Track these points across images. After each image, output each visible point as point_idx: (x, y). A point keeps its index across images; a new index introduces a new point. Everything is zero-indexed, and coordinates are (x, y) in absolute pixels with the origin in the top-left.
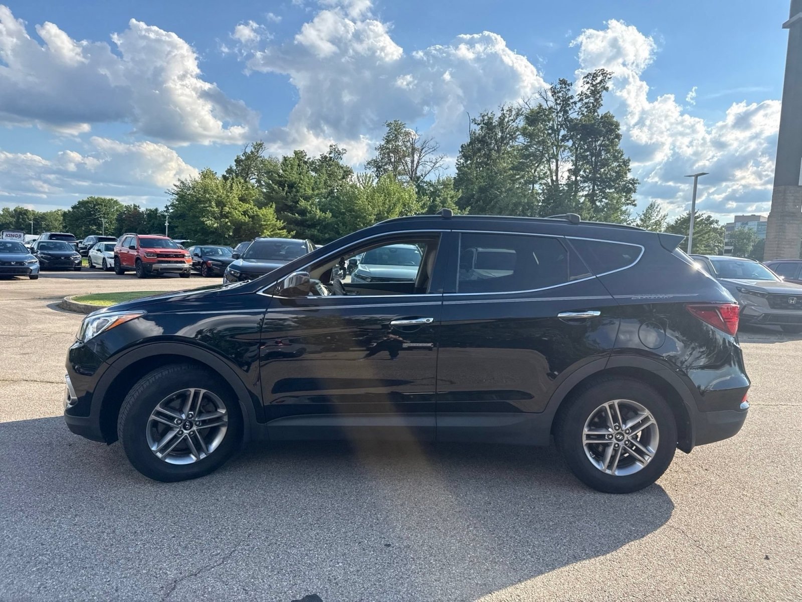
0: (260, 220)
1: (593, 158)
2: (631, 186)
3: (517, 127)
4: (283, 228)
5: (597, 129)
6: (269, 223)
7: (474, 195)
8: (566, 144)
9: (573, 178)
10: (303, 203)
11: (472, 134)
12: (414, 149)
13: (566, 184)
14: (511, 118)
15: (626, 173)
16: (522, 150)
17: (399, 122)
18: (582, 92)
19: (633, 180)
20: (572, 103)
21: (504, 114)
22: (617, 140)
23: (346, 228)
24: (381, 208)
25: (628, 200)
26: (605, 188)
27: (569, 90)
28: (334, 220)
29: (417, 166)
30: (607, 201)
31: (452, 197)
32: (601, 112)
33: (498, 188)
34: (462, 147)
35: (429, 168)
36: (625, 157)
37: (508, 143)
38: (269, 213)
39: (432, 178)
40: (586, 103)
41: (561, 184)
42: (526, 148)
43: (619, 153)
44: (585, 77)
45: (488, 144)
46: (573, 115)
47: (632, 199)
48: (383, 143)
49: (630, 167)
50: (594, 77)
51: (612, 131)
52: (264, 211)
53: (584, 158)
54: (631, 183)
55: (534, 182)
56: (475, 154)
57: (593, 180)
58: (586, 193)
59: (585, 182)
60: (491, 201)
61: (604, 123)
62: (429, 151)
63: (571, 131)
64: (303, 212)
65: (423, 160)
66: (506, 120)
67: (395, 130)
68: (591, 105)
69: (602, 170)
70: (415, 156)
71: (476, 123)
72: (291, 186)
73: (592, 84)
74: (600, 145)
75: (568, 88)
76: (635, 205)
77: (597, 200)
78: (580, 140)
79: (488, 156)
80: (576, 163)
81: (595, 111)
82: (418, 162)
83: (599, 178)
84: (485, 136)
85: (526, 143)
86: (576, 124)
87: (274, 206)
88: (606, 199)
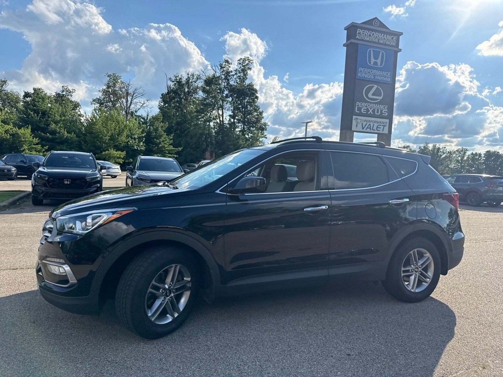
0: (20, 137)
1: (243, 109)
2: (264, 127)
3: (197, 86)
4: (37, 144)
5: (245, 92)
6: (27, 139)
7: (173, 127)
8: (228, 99)
9: (232, 120)
10: (53, 126)
11: (169, 87)
12: (128, 94)
13: (228, 123)
14: (193, 80)
15: (261, 119)
16: (202, 100)
17: (117, 75)
18: (237, 69)
19: (265, 123)
20: (232, 75)
21: (189, 77)
22: (256, 100)
23: (88, 145)
24: (113, 132)
25: (262, 135)
26: (250, 127)
27: (230, 67)
28: (78, 139)
29: (130, 105)
30: (252, 135)
31: (162, 127)
32: (247, 82)
33: (189, 123)
34: (162, 95)
35: (138, 107)
36: (261, 110)
37: (192, 96)
38: (26, 132)
39: (142, 113)
40: (239, 76)
41: (226, 123)
42: (205, 99)
43: (257, 107)
44: (239, 60)
45: (180, 95)
46: (232, 83)
47: (265, 134)
48: (105, 87)
49: (263, 116)
50: (243, 61)
51: (254, 94)
52: (22, 131)
53: (239, 109)
54: (264, 125)
55: (210, 121)
56: (171, 100)
57: (244, 123)
58: (240, 129)
59: (239, 123)
60: (185, 131)
61: (249, 88)
62: (139, 96)
63: (231, 92)
64: (53, 133)
65: (135, 101)
66: (191, 81)
67: (114, 80)
68: (242, 77)
69: (248, 116)
70: (129, 98)
71: (171, 81)
72: (44, 113)
73: (242, 65)
74: (247, 102)
75: (229, 65)
76: (266, 138)
77: (246, 134)
78: (236, 97)
79: (180, 102)
80: (234, 111)
81: (244, 82)
82: (131, 103)
83: (247, 121)
84: (177, 90)
85: (204, 97)
86: (234, 88)
87: (30, 127)
88: (251, 133)
